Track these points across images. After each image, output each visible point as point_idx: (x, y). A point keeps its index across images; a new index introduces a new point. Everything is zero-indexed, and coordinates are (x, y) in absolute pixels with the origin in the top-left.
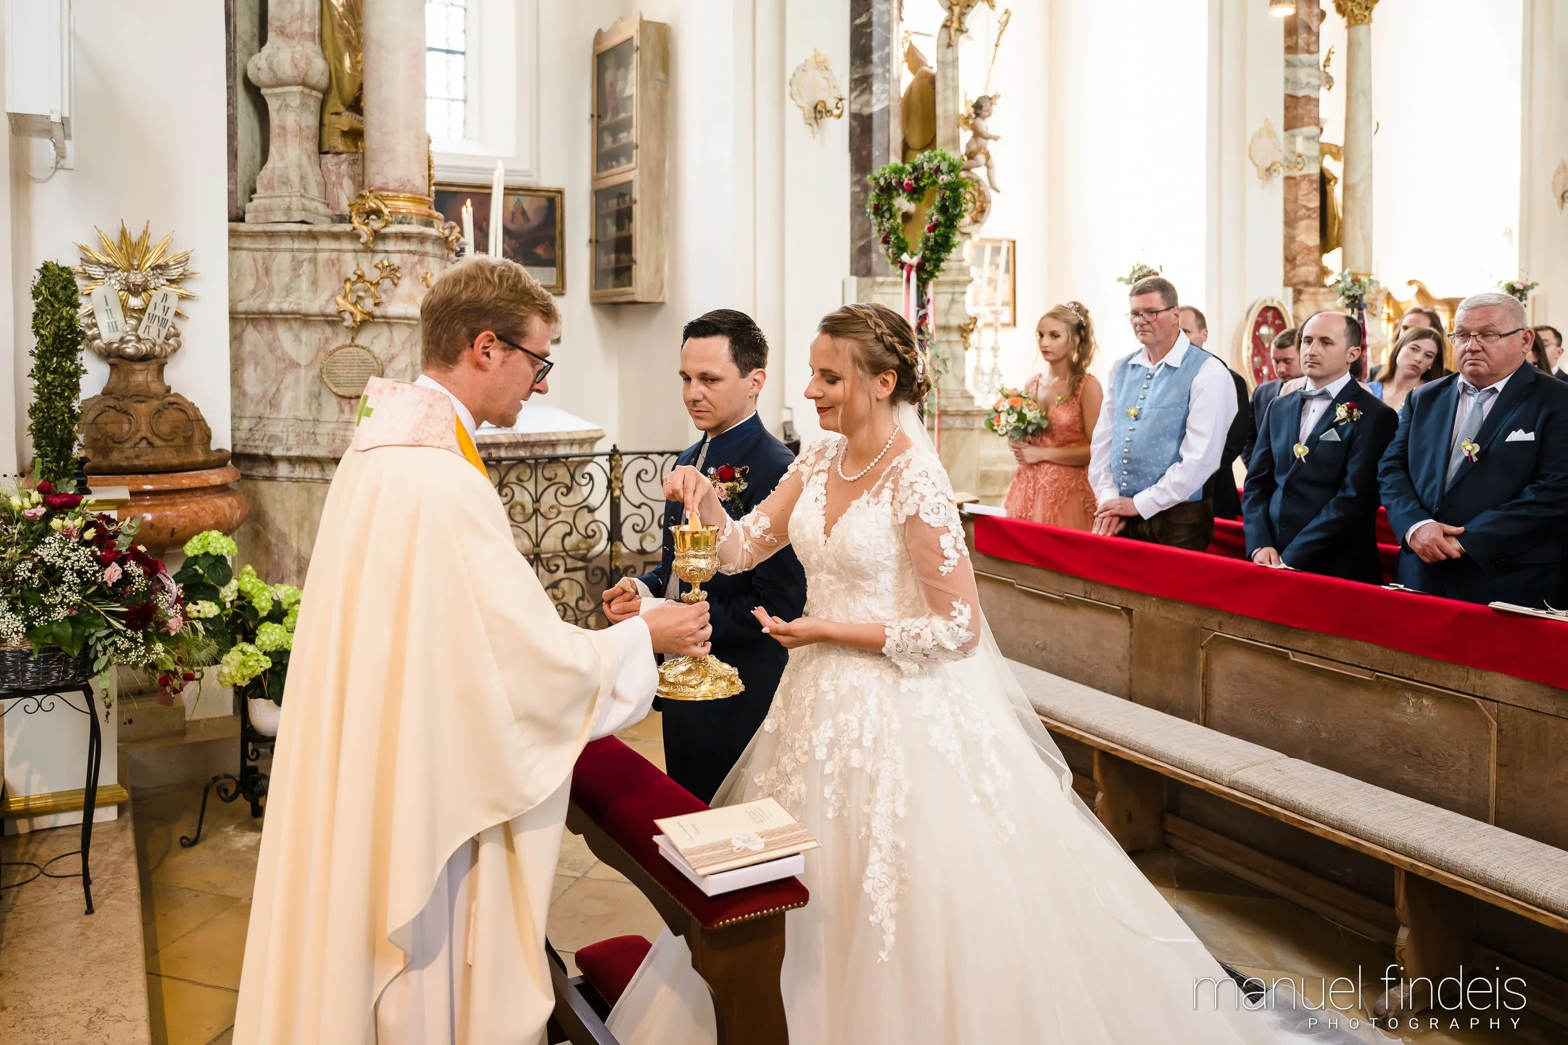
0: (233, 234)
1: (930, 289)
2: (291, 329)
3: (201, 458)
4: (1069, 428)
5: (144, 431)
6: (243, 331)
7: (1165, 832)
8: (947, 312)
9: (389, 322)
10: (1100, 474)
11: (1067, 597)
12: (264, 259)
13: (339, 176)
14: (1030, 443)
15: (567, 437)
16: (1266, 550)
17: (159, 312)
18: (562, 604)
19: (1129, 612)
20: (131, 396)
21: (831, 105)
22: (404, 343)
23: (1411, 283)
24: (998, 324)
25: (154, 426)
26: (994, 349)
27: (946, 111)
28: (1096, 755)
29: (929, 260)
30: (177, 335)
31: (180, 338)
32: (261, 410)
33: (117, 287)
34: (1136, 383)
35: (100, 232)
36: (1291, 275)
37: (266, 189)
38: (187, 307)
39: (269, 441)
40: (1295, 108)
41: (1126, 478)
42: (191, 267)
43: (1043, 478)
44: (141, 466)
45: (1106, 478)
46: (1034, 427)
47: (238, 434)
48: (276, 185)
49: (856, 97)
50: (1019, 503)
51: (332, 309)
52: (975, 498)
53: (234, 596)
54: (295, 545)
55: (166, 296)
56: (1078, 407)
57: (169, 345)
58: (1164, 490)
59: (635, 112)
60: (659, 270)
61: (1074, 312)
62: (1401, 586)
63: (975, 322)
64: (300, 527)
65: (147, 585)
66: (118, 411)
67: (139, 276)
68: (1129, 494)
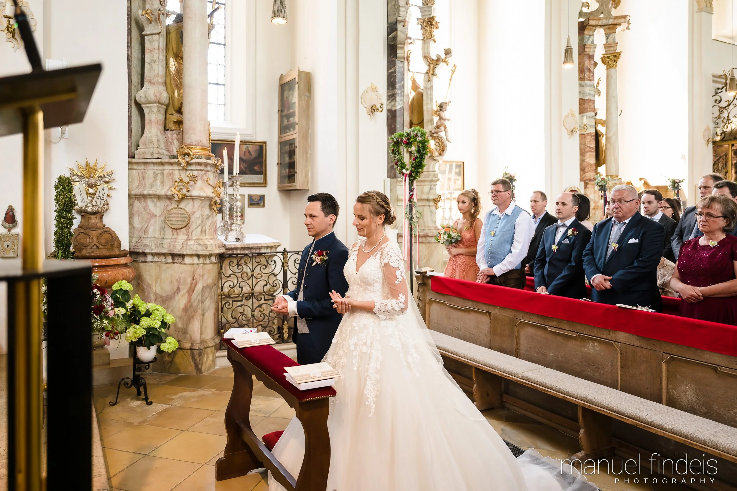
0: (130, 163)
1: (415, 183)
2: (153, 201)
3: (117, 253)
4: (469, 240)
5: (95, 242)
6: (134, 202)
7: (503, 401)
8: (428, 193)
9: (192, 198)
10: (480, 259)
11: (466, 308)
12: (142, 173)
13: (173, 139)
14: (455, 247)
15: (265, 245)
16: (542, 287)
17: (101, 195)
18: (263, 314)
19: (489, 313)
20: (90, 228)
21: (378, 106)
22: (198, 207)
23: (641, 179)
24: (452, 198)
25: (99, 240)
26: (450, 209)
27: (427, 108)
28: (473, 369)
29: (413, 172)
30: (108, 204)
31: (109, 205)
32: (140, 234)
33: (85, 185)
34: (494, 221)
35: (78, 163)
36: (583, 176)
37: (143, 145)
38: (112, 193)
39: (144, 246)
40: (584, 104)
41: (490, 260)
42: (113, 177)
43: (459, 261)
44: (94, 256)
45: (483, 260)
46: (455, 240)
47: (131, 244)
48: (147, 143)
49: (389, 103)
50: (450, 271)
51: (169, 193)
52: (432, 269)
53: (131, 306)
54: (154, 289)
55: (103, 189)
56: (473, 232)
57: (104, 208)
58: (505, 265)
59: (296, 109)
60: (306, 176)
61: (472, 193)
62: (588, 300)
63: (440, 197)
64: (156, 281)
65: (101, 298)
66: (85, 234)
67: (93, 180)
68: (491, 266)
